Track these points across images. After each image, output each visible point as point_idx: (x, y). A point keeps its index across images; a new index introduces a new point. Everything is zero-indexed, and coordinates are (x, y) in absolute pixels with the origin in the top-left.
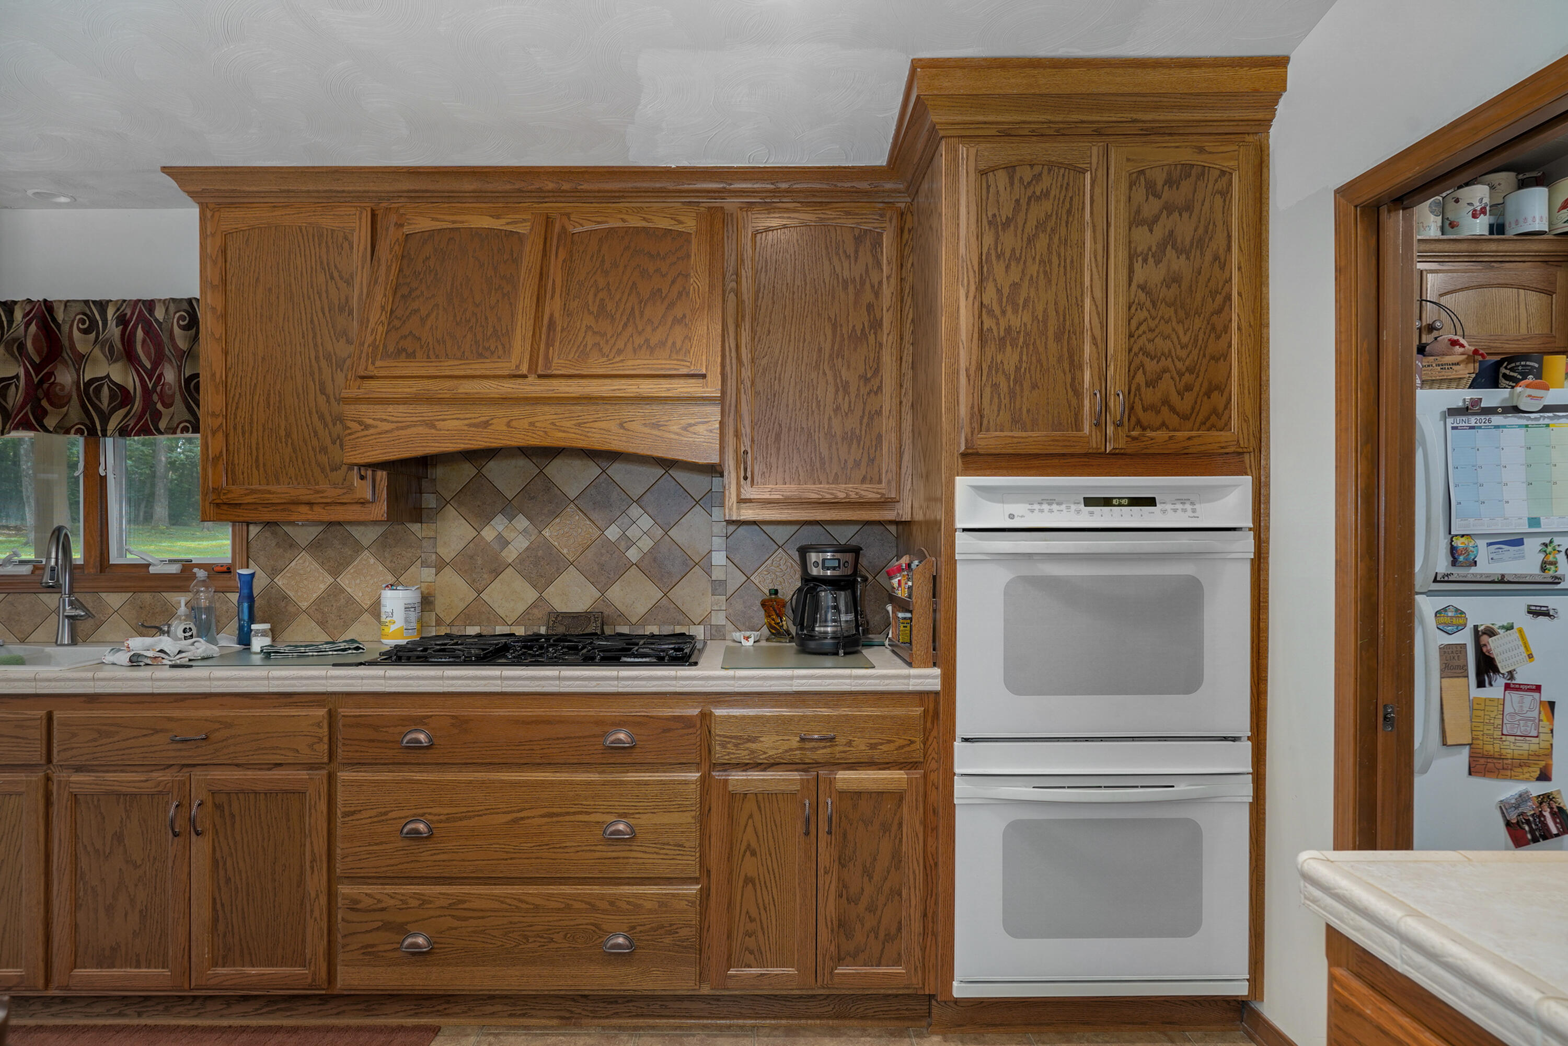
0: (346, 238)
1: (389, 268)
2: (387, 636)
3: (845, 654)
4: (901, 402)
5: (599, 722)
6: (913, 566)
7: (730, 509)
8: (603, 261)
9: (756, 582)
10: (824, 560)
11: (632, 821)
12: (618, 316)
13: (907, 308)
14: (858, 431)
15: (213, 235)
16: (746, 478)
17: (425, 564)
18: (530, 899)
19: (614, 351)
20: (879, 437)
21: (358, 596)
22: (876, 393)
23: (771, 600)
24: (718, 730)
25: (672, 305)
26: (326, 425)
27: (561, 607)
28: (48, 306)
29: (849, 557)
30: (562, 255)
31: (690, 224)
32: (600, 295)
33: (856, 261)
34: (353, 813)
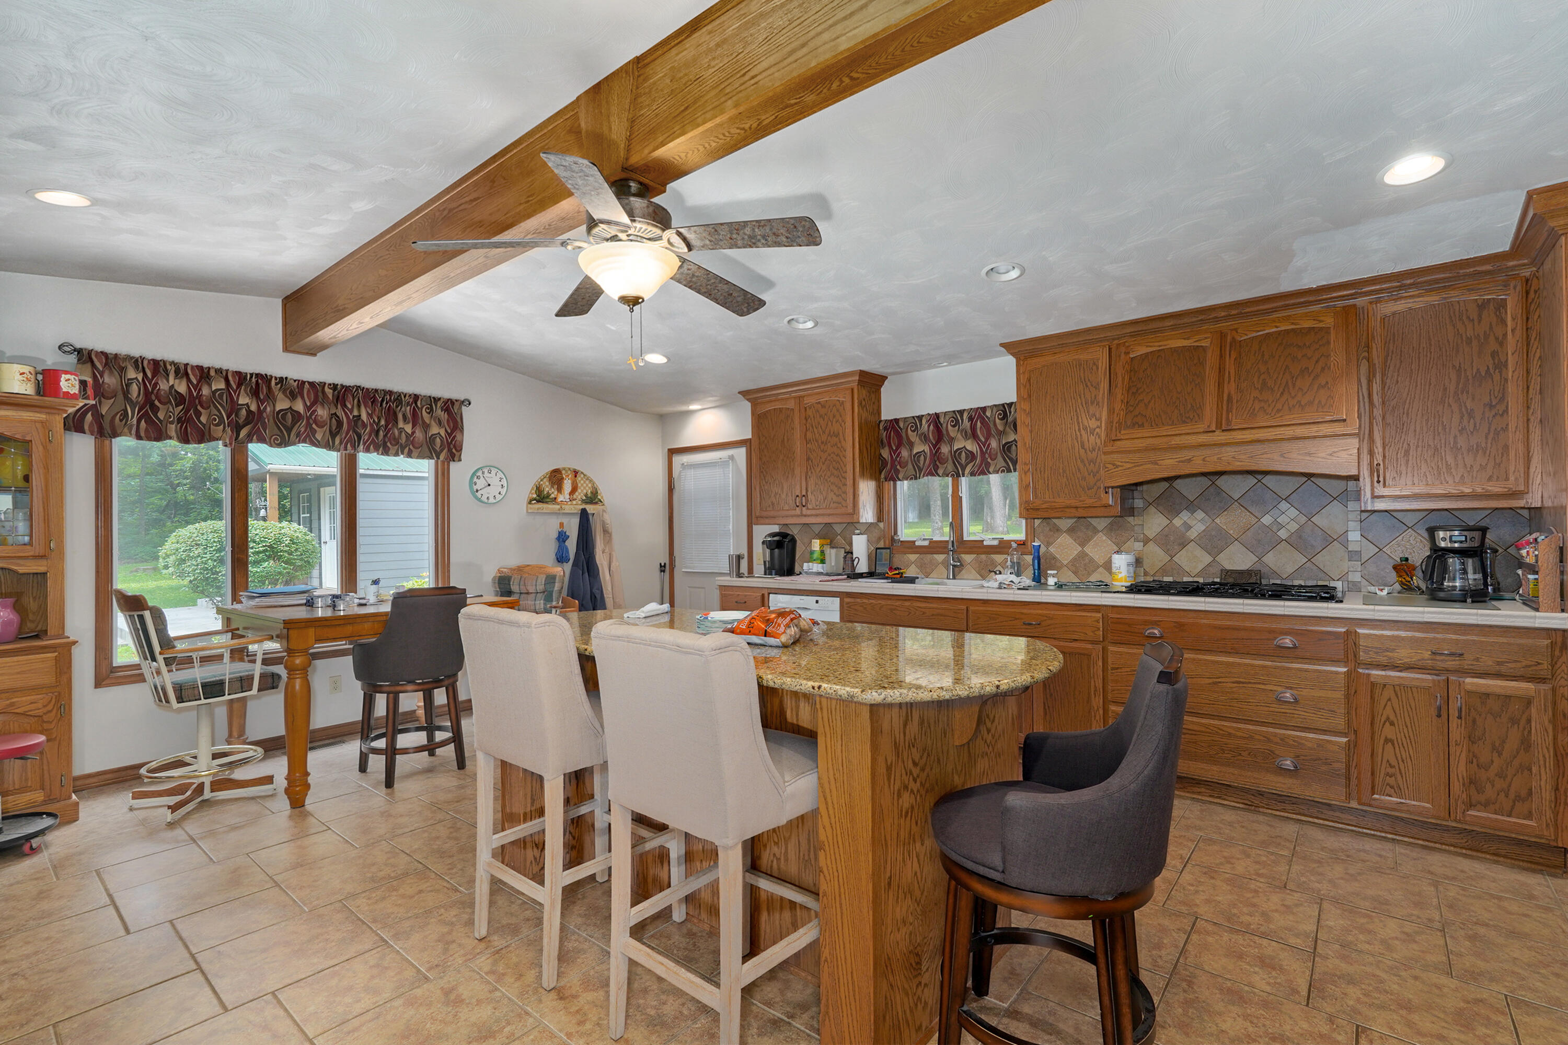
0: (1094, 364)
1: (1123, 379)
2: (1117, 580)
3: (1473, 602)
4: (1528, 420)
5: (1271, 631)
6: (1539, 540)
7: (1366, 503)
8: (1263, 355)
9: (1388, 552)
10: (1451, 537)
11: (1295, 692)
12: (1276, 388)
13: (1534, 349)
14: (1483, 445)
15: (1024, 373)
16: (1378, 482)
17: (1137, 540)
18: (1225, 729)
19: (1275, 411)
20: (1506, 448)
21: (1096, 557)
22: (1502, 415)
23: (1402, 565)
24: (1362, 642)
25: (1317, 376)
26: (1085, 465)
27: (1229, 567)
28: (937, 415)
29: (1477, 535)
30: (1234, 355)
31: (1329, 321)
32: (1262, 377)
33: (1480, 322)
34: (1117, 668)
